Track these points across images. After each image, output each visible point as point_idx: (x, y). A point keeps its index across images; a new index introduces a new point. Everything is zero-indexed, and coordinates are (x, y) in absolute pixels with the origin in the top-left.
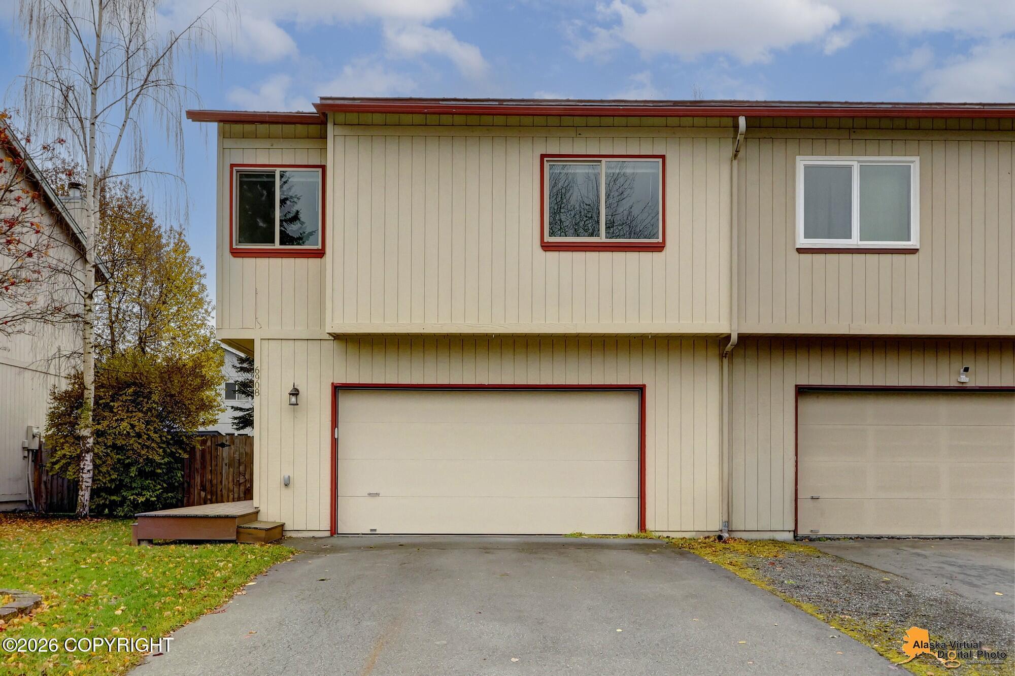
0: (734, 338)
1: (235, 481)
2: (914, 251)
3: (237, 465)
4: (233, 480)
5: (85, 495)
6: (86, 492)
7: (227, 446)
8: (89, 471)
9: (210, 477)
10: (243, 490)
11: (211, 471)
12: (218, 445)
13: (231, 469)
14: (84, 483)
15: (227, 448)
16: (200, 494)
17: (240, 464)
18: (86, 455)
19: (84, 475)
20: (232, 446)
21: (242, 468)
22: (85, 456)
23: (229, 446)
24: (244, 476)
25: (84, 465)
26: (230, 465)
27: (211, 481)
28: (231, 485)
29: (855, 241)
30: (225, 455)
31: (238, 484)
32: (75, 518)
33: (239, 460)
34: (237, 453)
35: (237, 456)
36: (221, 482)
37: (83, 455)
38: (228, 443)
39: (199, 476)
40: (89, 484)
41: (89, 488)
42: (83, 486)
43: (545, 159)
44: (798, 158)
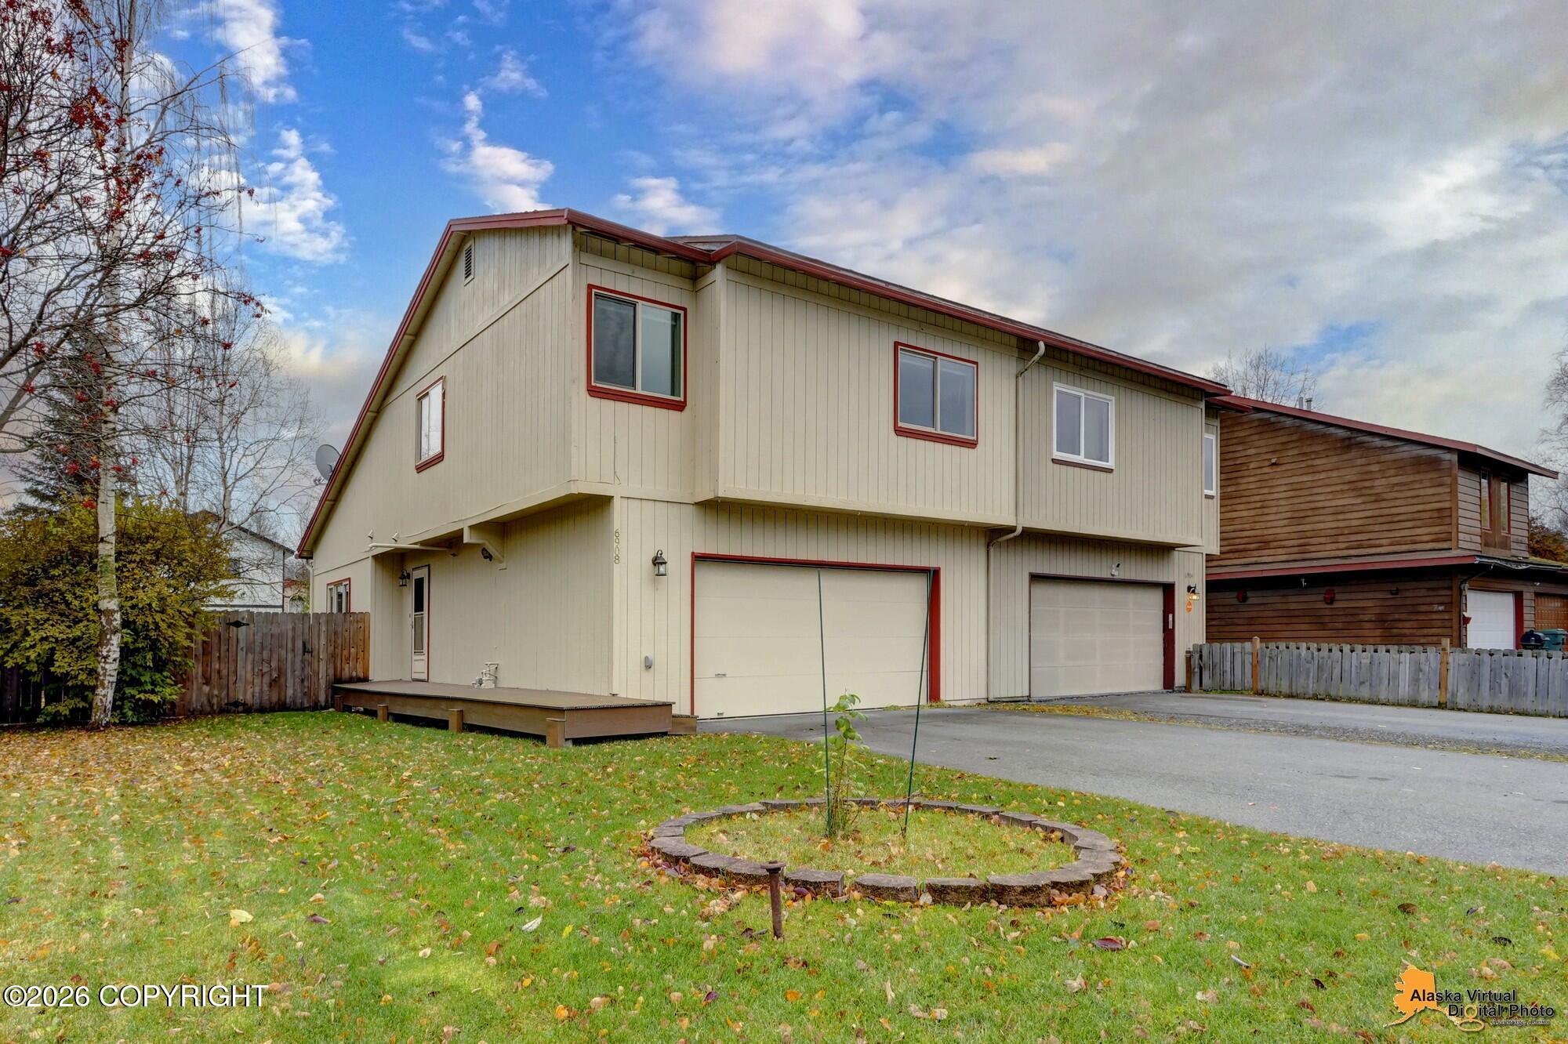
0: (1019, 530)
1: (256, 670)
2: (1110, 471)
3: (258, 649)
4: (253, 669)
5: (105, 695)
6: (109, 690)
7: (244, 625)
8: (115, 660)
9: (217, 666)
10: (268, 682)
11: (219, 658)
12: (229, 624)
13: (250, 655)
14: (108, 678)
15: (244, 628)
16: (200, 689)
17: (262, 648)
18: (113, 637)
19: (107, 666)
20: (252, 626)
21: (265, 655)
22: (111, 639)
23: (248, 625)
24: (270, 663)
25: (108, 651)
26: (249, 649)
27: (219, 672)
28: (249, 676)
29: (1080, 458)
30: (241, 637)
31: (260, 673)
32: (95, 728)
33: (262, 643)
34: (260, 634)
35: (258, 638)
36: (236, 672)
37: (108, 637)
38: (244, 622)
39: (200, 665)
40: (114, 679)
41: (114, 685)
42: (106, 682)
43: (900, 347)
44: (1055, 383)
